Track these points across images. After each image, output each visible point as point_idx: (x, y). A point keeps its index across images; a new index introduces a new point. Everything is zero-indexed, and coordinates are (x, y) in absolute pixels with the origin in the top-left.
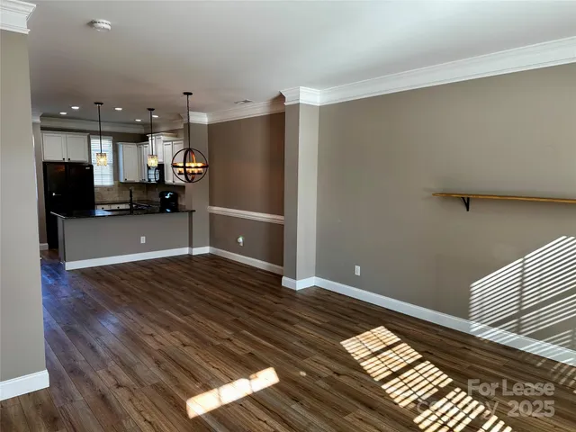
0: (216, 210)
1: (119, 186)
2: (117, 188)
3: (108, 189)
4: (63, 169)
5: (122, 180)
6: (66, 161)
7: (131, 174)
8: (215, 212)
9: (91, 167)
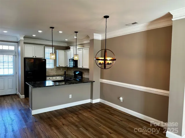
0: (105, 81)
1: (56, 68)
2: (55, 69)
3: (52, 69)
4: (33, 61)
5: (58, 66)
6: (34, 57)
7: (62, 63)
8: (103, 82)
9: (45, 60)
